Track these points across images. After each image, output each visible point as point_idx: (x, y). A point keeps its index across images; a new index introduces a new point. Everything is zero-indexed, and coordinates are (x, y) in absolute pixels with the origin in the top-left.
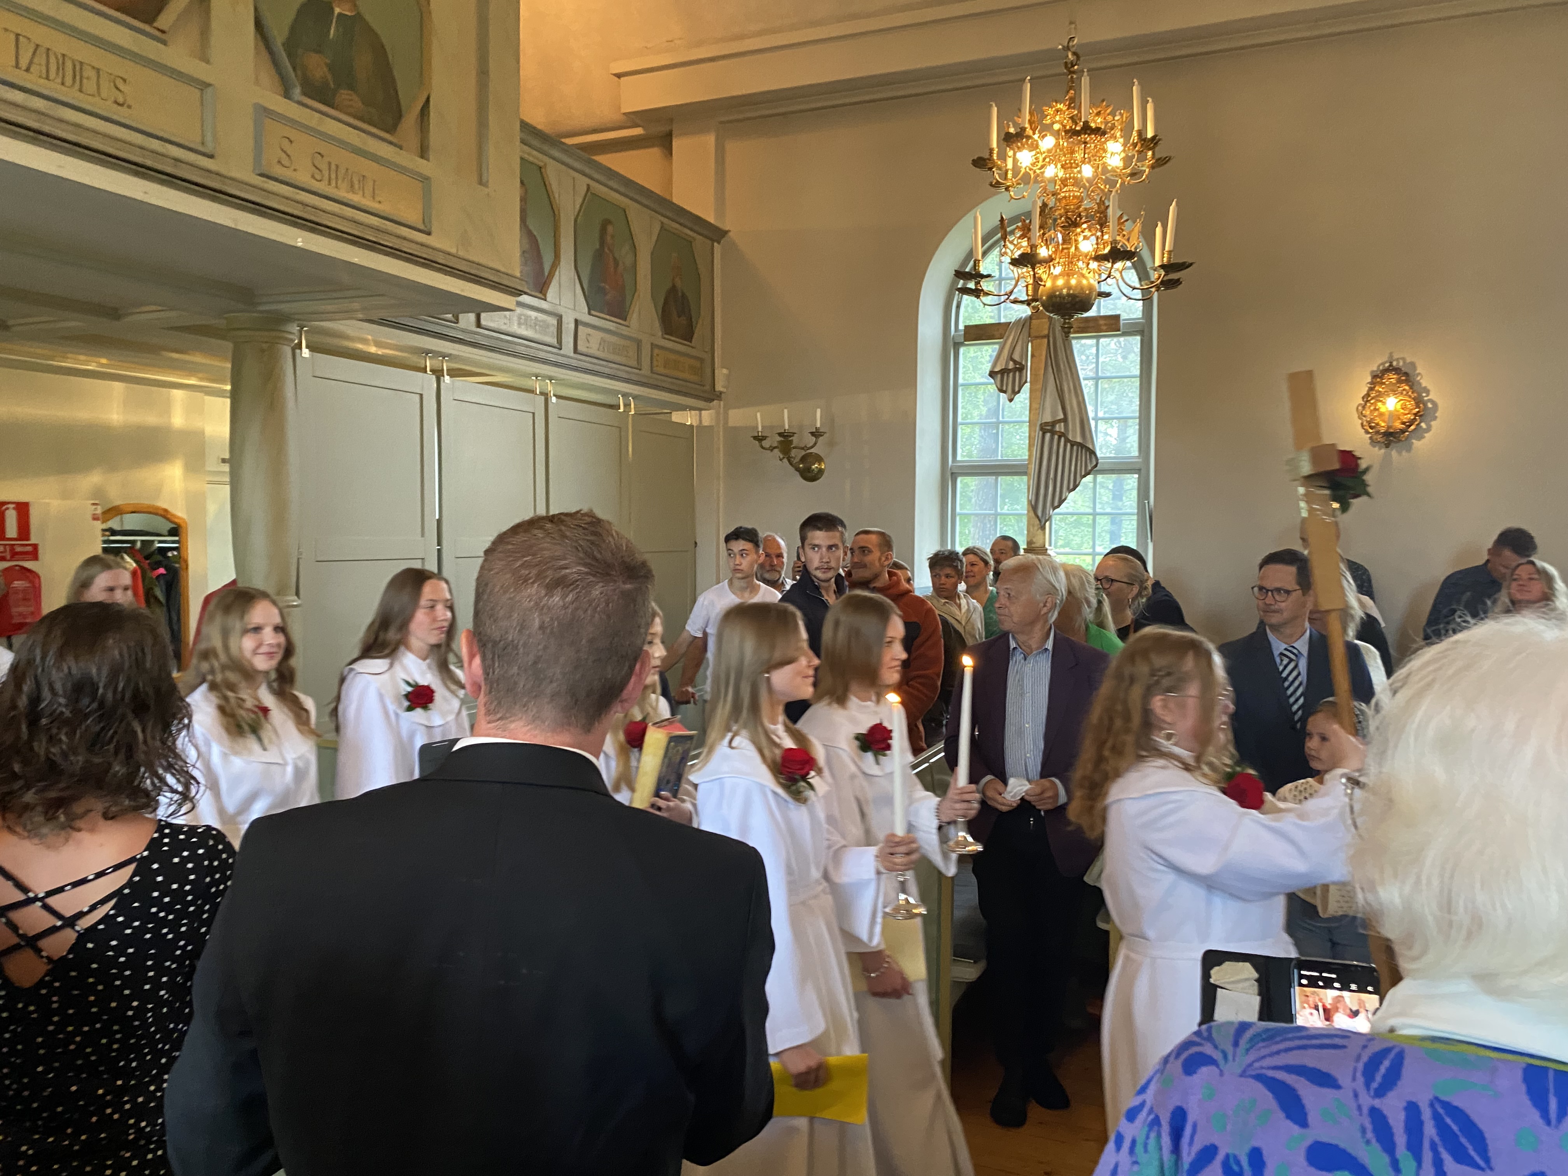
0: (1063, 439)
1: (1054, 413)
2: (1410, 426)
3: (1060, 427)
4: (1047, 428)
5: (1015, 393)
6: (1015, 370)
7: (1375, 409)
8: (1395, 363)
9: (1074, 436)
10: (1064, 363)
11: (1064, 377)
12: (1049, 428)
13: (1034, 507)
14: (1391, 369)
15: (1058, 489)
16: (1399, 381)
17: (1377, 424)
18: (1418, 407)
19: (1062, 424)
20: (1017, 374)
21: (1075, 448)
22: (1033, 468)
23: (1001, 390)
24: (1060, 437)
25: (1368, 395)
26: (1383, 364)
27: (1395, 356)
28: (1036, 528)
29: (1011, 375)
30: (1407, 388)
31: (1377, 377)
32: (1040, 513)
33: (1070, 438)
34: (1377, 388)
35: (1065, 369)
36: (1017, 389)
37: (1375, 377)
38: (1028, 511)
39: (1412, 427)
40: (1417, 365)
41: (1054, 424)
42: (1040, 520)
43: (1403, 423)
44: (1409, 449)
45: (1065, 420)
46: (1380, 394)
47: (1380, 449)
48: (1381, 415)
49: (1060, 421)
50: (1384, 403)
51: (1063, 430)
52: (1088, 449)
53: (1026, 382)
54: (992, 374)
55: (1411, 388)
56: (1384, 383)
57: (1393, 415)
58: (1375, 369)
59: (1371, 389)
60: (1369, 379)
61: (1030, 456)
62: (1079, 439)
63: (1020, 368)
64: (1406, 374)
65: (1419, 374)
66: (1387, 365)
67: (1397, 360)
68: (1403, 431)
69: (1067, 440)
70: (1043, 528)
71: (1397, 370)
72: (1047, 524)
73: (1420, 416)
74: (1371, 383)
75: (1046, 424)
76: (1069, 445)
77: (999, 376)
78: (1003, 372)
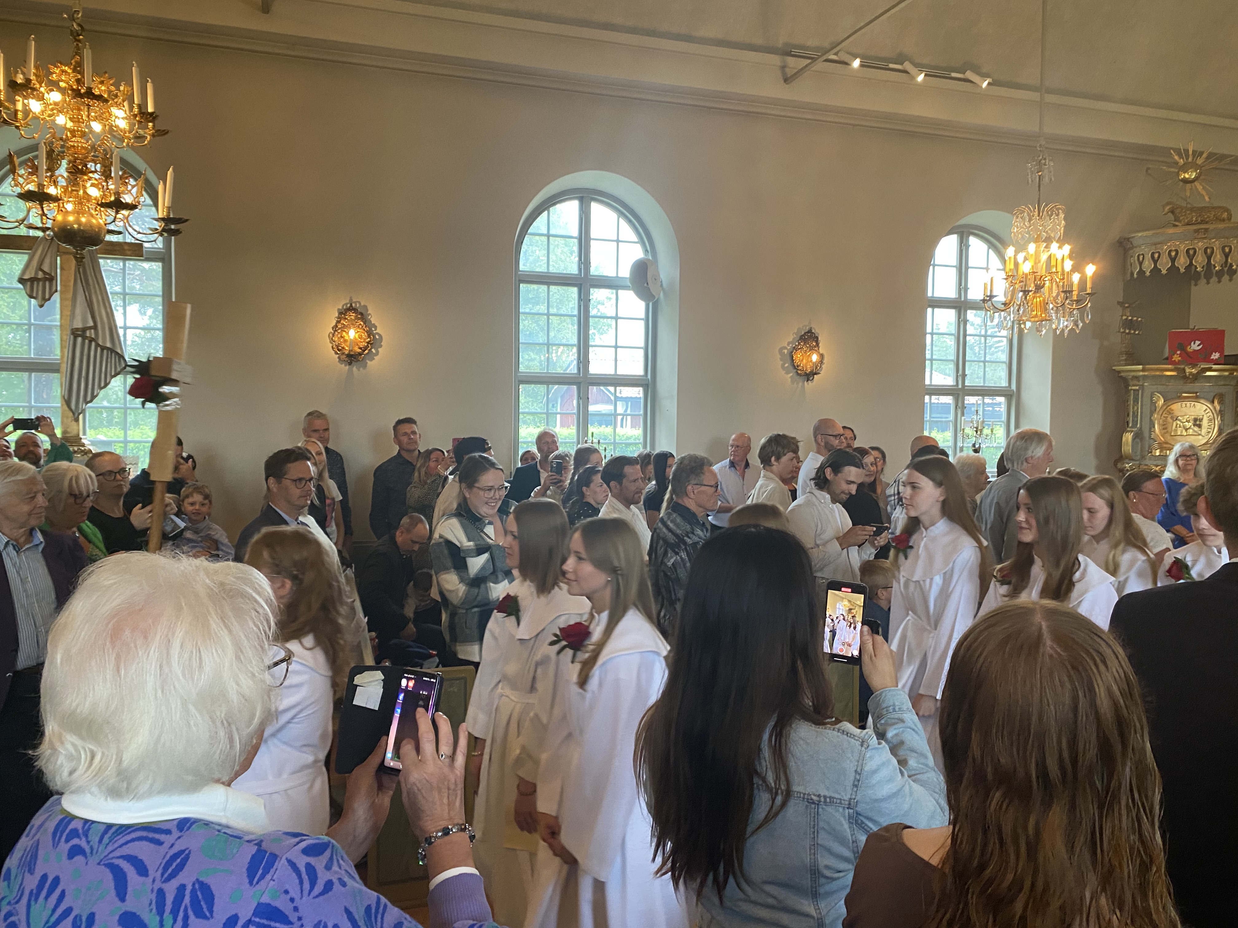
0: (93, 344)
1: (85, 320)
2: (364, 351)
3: (90, 333)
4: (76, 333)
5: (45, 300)
6: (45, 280)
7: (342, 337)
8: (354, 305)
9: (104, 340)
10: (92, 279)
11: (93, 291)
12: (79, 333)
13: (68, 402)
14: (351, 309)
15: (90, 386)
16: (356, 318)
17: (343, 348)
18: (369, 337)
19: (93, 331)
20: (47, 283)
21: (105, 351)
22: (65, 367)
23: (31, 296)
24: (90, 342)
25: (336, 326)
26: (346, 304)
27: (354, 300)
28: (70, 420)
29: (41, 283)
30: (362, 323)
31: (342, 314)
32: (73, 407)
33: (101, 343)
34: (342, 322)
35: (94, 284)
36: (47, 297)
37: (340, 313)
38: (62, 405)
39: (366, 352)
40: (369, 308)
41: (84, 330)
42: (74, 414)
43: (360, 348)
44: (365, 366)
45: (95, 327)
46: (344, 326)
47: (346, 365)
48: (345, 341)
49: (90, 328)
50: (348, 333)
51: (93, 336)
52: (117, 353)
53: (56, 291)
54: (21, 281)
55: (365, 323)
56: (346, 319)
57: (354, 342)
58: (341, 308)
59: (338, 322)
60: (337, 315)
61: (62, 356)
62: (108, 345)
63: (51, 279)
64: (362, 314)
65: (370, 314)
66: (349, 305)
67: (355, 302)
68: (360, 354)
69: (97, 345)
70: (77, 420)
71: (355, 310)
72: (81, 416)
73: (371, 344)
74: (338, 318)
75: (77, 329)
76: (99, 349)
77: (29, 283)
78: (32, 280)
